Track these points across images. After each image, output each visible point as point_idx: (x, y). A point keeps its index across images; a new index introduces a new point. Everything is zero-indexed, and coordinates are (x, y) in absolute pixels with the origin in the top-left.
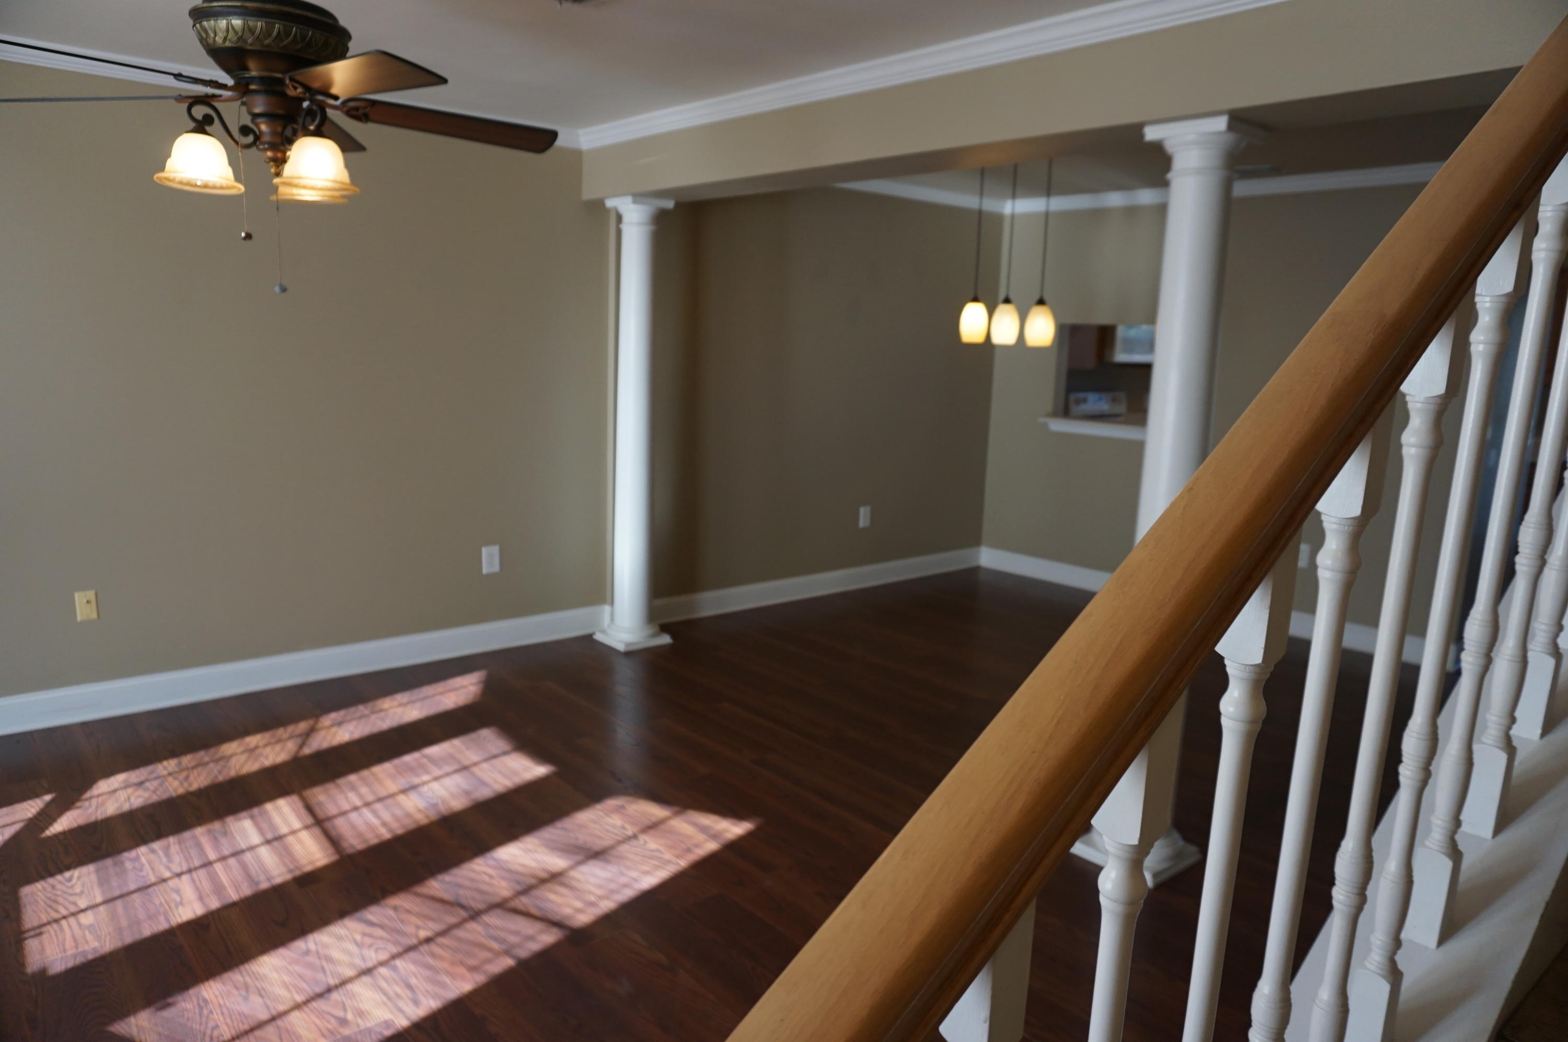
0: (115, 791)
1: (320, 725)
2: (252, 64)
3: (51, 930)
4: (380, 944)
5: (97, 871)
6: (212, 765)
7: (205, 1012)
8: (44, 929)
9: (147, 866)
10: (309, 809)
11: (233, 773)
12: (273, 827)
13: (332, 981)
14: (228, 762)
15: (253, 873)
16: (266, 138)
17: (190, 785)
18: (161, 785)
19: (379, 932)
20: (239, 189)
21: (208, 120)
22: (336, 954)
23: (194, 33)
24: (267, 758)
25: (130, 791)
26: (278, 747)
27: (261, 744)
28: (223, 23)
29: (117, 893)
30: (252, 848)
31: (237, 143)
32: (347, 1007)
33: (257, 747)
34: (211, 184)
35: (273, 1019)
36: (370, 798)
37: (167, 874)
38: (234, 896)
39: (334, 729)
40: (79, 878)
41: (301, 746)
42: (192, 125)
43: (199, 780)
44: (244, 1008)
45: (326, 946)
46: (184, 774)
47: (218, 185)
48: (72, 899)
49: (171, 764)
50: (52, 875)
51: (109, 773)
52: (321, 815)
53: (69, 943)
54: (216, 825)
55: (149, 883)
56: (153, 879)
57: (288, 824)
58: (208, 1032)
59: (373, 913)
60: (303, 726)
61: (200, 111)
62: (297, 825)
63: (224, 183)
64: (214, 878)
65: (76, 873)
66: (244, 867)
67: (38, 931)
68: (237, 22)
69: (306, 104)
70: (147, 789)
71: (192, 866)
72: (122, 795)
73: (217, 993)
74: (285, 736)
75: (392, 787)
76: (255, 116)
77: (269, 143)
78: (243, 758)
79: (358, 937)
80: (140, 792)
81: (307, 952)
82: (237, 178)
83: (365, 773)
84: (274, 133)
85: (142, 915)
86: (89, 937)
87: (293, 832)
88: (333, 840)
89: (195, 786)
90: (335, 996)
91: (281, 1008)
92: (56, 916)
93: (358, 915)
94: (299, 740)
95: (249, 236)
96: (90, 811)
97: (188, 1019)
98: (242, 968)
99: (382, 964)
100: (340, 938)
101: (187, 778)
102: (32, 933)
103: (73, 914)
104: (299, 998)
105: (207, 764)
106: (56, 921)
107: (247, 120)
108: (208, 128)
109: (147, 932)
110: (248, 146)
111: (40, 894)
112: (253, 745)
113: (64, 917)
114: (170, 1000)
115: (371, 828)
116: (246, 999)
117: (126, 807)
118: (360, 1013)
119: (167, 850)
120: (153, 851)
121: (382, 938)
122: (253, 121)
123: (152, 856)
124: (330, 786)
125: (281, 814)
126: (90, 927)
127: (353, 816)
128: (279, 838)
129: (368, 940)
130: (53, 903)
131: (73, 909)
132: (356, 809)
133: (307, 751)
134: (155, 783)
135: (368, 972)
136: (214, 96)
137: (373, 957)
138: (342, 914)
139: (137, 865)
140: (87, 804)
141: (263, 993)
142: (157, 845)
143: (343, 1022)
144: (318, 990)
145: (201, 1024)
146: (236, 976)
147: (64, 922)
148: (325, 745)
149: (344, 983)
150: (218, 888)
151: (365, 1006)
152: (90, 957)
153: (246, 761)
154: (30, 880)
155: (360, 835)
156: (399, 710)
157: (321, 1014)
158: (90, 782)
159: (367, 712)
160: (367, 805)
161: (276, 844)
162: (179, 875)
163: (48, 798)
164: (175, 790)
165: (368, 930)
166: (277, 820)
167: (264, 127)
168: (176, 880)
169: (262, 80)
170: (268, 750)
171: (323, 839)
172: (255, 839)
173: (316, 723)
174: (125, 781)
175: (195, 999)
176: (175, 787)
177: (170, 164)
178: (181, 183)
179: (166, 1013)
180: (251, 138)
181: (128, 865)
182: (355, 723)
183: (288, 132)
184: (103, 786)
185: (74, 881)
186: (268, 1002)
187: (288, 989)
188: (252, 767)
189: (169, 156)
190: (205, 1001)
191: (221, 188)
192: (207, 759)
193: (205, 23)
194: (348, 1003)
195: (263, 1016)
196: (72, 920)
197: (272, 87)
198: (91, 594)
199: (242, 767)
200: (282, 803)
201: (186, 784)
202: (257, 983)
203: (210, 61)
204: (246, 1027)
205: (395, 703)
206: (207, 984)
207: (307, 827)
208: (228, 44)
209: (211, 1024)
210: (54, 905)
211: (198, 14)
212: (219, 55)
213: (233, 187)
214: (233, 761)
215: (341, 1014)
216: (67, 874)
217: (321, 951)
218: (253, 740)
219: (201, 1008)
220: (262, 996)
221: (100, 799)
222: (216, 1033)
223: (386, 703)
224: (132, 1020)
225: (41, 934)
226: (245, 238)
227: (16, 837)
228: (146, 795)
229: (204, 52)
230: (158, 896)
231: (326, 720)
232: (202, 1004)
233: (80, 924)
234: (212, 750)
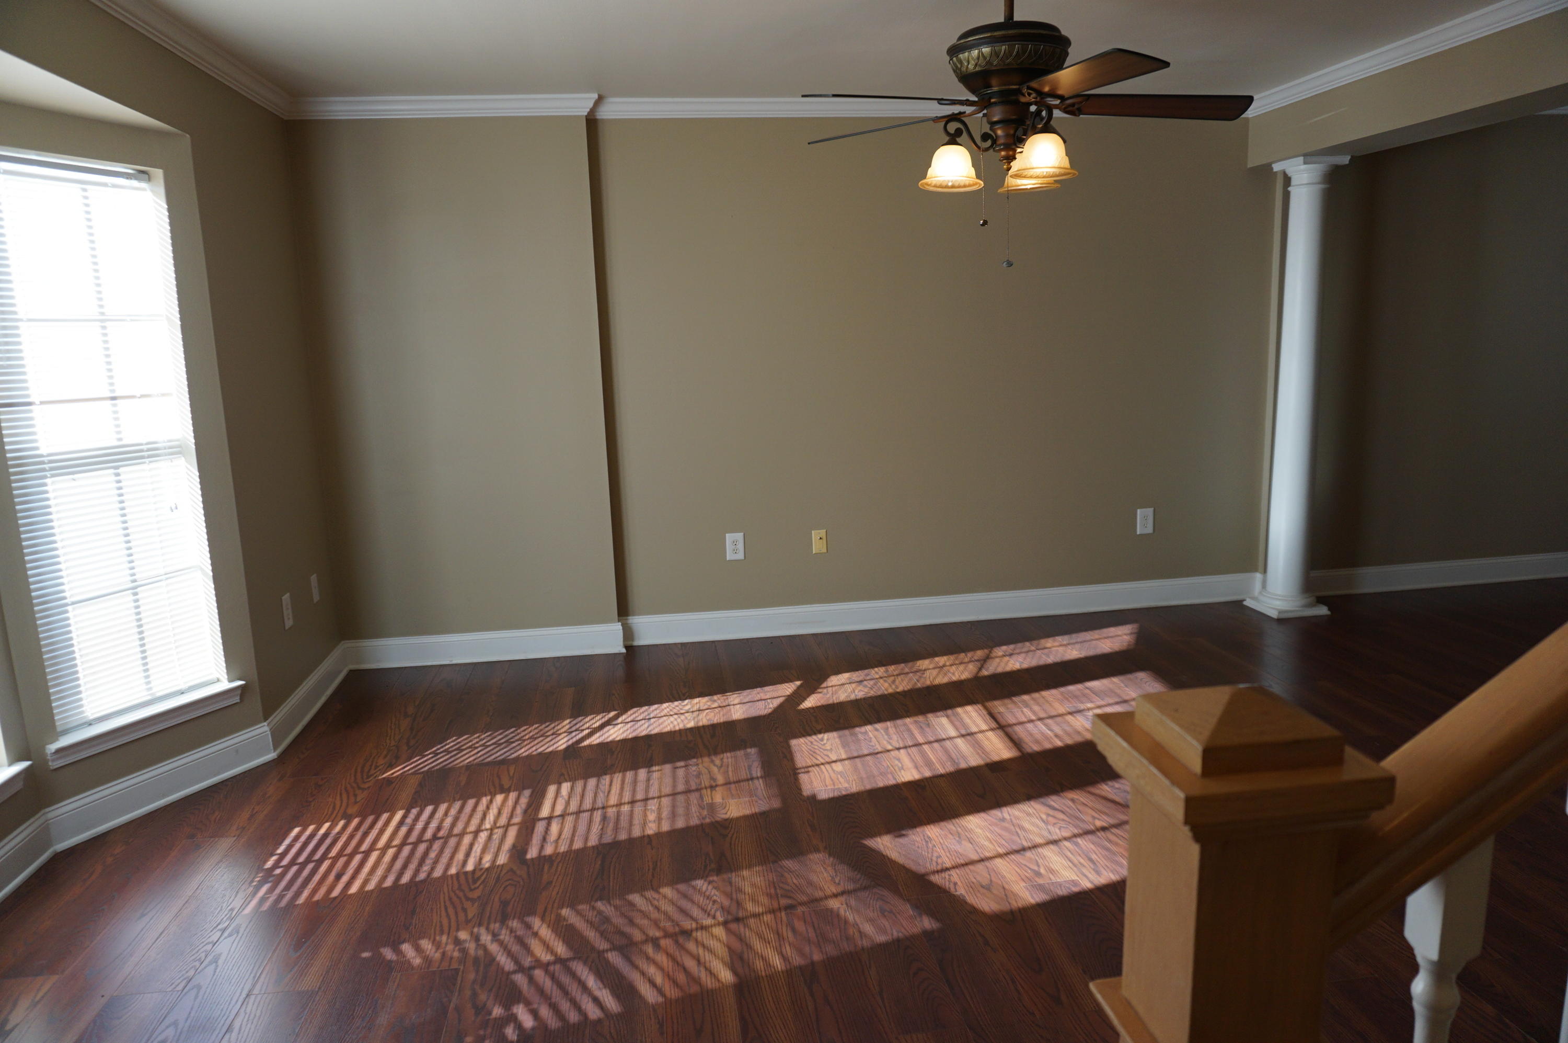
0: (843, 684)
1: (993, 655)
2: (994, 81)
3: (815, 770)
4: (1063, 824)
5: (840, 737)
6: (911, 675)
7: (930, 845)
8: (810, 769)
9: (874, 739)
10: (992, 716)
11: (928, 683)
12: (964, 725)
13: (1026, 844)
14: (924, 674)
15: (954, 756)
16: (1001, 141)
17: (897, 687)
18: (875, 684)
19: (1061, 816)
20: (980, 185)
21: (959, 133)
22: (1027, 825)
23: (950, 66)
24: (953, 674)
25: (854, 685)
26: (961, 667)
27: (948, 664)
28: (975, 53)
29: (855, 754)
30: (950, 738)
31: (979, 147)
32: (1040, 864)
33: (944, 666)
34: (957, 184)
35: (982, 860)
36: (1042, 715)
37: (890, 747)
38: (941, 771)
39: (1007, 658)
40: (827, 740)
41: (980, 669)
42: (947, 139)
43: (903, 685)
44: (958, 847)
45: (1018, 818)
46: (892, 678)
47: (962, 184)
48: (825, 752)
49: (880, 671)
50: (810, 735)
51: (838, 672)
52: (1003, 723)
53: (828, 781)
54: (920, 718)
55: (876, 751)
56: (880, 749)
57: (977, 726)
58: (934, 859)
59: (1054, 800)
60: (980, 654)
61: (953, 127)
62: (984, 727)
63: (967, 181)
64: (924, 755)
65: (826, 736)
66: (946, 751)
67: (806, 770)
68: (986, 50)
69: (1033, 108)
70: (865, 686)
71: (907, 745)
72: (849, 688)
73: (937, 834)
74: (966, 660)
75: (1062, 710)
76: (993, 124)
77: (1003, 144)
78: (935, 672)
79: (1044, 817)
80: (860, 688)
81: (1003, 820)
82: (978, 176)
83: (1036, 695)
84: (1008, 135)
85: (875, 772)
86: (841, 780)
87: (982, 732)
88: (1015, 742)
89: (900, 689)
90: (1028, 854)
91: (988, 854)
92: (818, 762)
93: (1042, 800)
94: (978, 664)
95: (985, 223)
96: (828, 696)
97: (918, 847)
98: (954, 821)
99: (1066, 839)
100: (1029, 814)
101: (894, 682)
102: (803, 770)
103: (829, 763)
104: (1001, 851)
105: (907, 673)
106: (817, 765)
107: (986, 128)
108: (958, 140)
109: (881, 784)
110: (987, 150)
111: (803, 746)
112: (941, 664)
113: (822, 764)
114: (904, 832)
115: (1047, 738)
116: (959, 843)
117: (853, 697)
118: (1052, 871)
119: (886, 730)
120: (877, 730)
121: (1063, 820)
122: (991, 129)
123: (876, 733)
124: (1007, 701)
125: (970, 717)
126: (840, 773)
127: (1030, 726)
128: (971, 734)
129: (1050, 819)
130: (813, 753)
131: (828, 760)
132: (1031, 721)
133: (985, 673)
134: (872, 682)
135: (1055, 842)
136: (960, 113)
137: (1057, 833)
138: (1029, 798)
139: (867, 738)
140: (825, 690)
141: (972, 841)
142: (878, 726)
143: (1038, 874)
144: (1015, 848)
145: (928, 853)
146: (949, 825)
147: (822, 767)
148: (1000, 670)
149: (1035, 846)
150: (929, 763)
151: (1055, 867)
152: (844, 793)
153: (937, 675)
154: (796, 737)
155: (1037, 742)
156: (1061, 649)
157: (1019, 865)
158: (825, 677)
159: (1033, 648)
160: (1040, 719)
161: (968, 737)
162: (898, 749)
163: (798, 683)
164: (886, 690)
165: (1051, 812)
166: (967, 720)
167: (999, 132)
168: (897, 752)
169: (1001, 93)
170: (954, 668)
171: (1006, 739)
172: (952, 732)
173: (990, 652)
174: (849, 678)
175: (921, 835)
176: (885, 688)
177: (931, 172)
178: (935, 186)
179: (901, 840)
180: (989, 143)
181: (860, 736)
182: (1023, 655)
183: (1020, 133)
184: (834, 680)
185: (825, 741)
186: (977, 848)
187: (991, 842)
188: (941, 680)
189: (930, 166)
190: (929, 838)
191: (965, 186)
192: (907, 670)
193: (961, 56)
194: (1040, 861)
195: (975, 857)
196: (828, 766)
197: (1009, 98)
198: (823, 533)
199: (935, 678)
200: (969, 708)
201: (894, 687)
202: (966, 834)
203: (961, 86)
204: (962, 862)
205: (1056, 644)
206: (928, 826)
207: (992, 730)
208: (978, 69)
209: (935, 854)
210: (814, 755)
211: (954, 51)
212: (966, 79)
213: (976, 184)
214: (927, 673)
215: (1036, 868)
216: (820, 736)
217: (1014, 821)
218: (941, 660)
219: (927, 842)
220: (971, 844)
221: (834, 689)
222: (940, 861)
223: (1049, 643)
224: (878, 839)
225: (808, 772)
226: (982, 225)
227: (781, 706)
228: (866, 690)
229: (956, 79)
230: (885, 759)
231: (999, 651)
232: (927, 839)
233: (834, 771)
234: (910, 664)
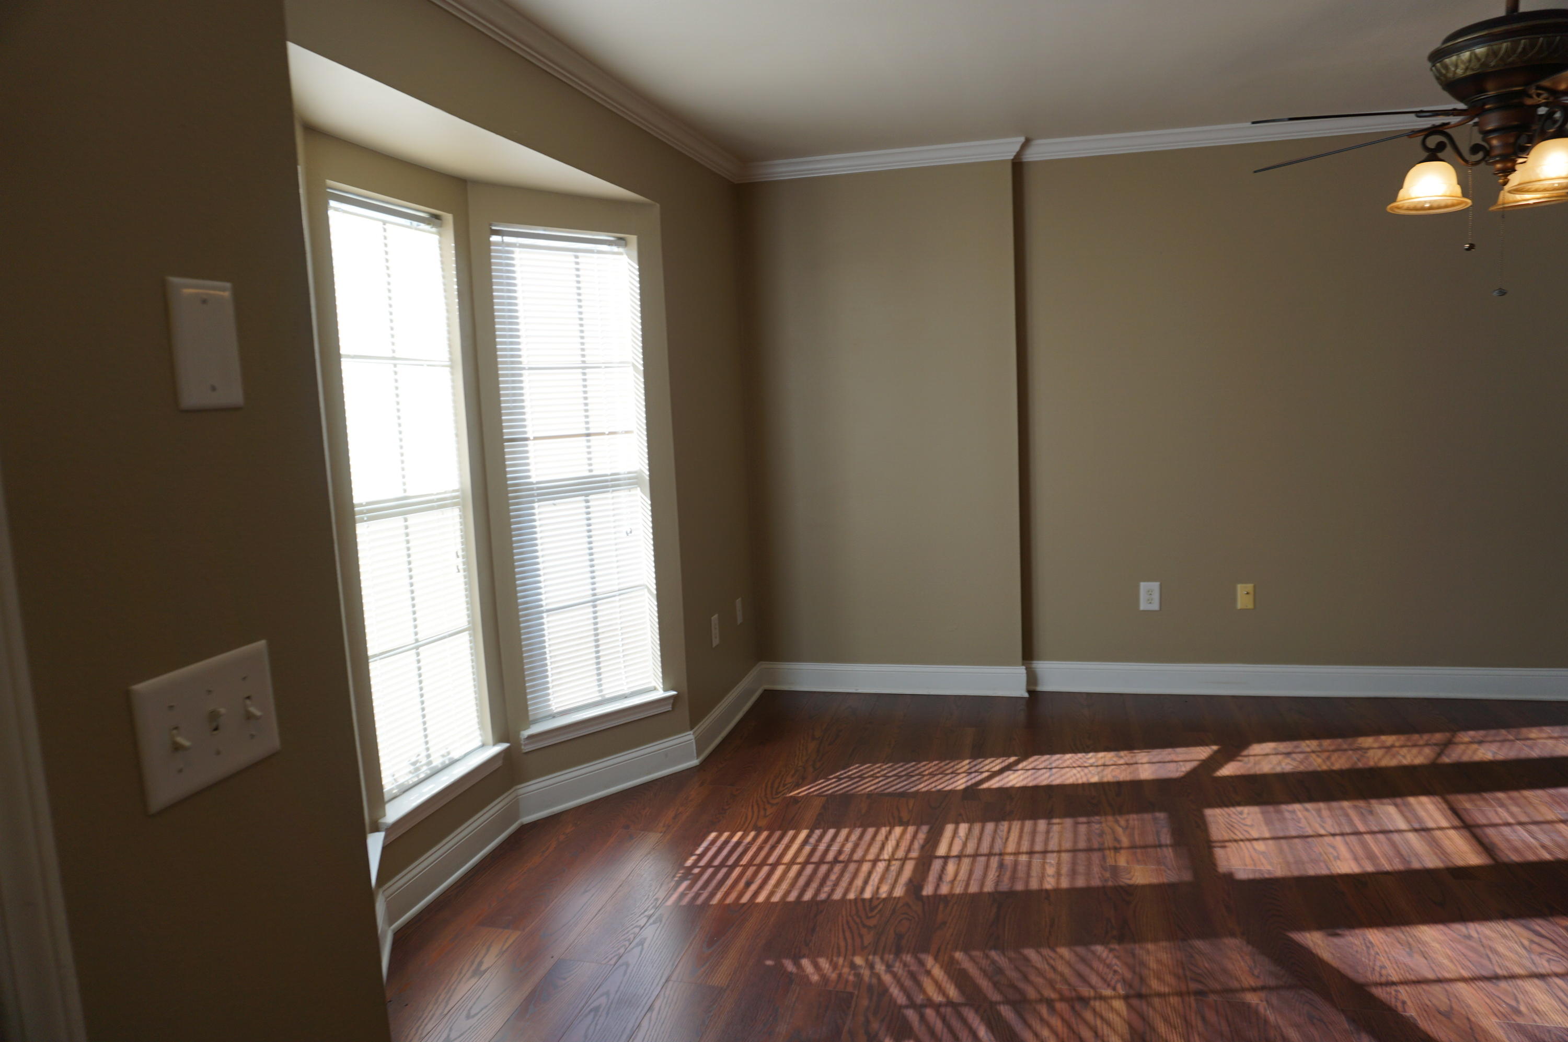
0: (1267, 755)
1: (1457, 740)
2: (1490, 85)
3: (1233, 846)
4: (1552, 956)
5: (1263, 813)
6: (1350, 752)
7: (1372, 952)
8: (1227, 844)
9: (1303, 820)
10: (1455, 812)
11: (1372, 764)
12: (1418, 819)
13: (1500, 972)
14: (1365, 753)
15: (1404, 852)
16: (1497, 152)
17: (1333, 764)
18: (1306, 758)
19: (1551, 946)
20: (1467, 203)
21: (1441, 147)
22: (1501, 949)
23: (1431, 74)
24: (1404, 757)
25: (1280, 757)
26: (1415, 751)
27: (1397, 744)
28: (1466, 55)
29: (1281, 834)
30: (1399, 831)
31: (1466, 161)
32: (1519, 999)
33: (1393, 746)
34: (1435, 205)
35: (1439, 981)
36: (1524, 819)
37: (1322, 832)
38: (1388, 867)
39: (1475, 746)
40: (1248, 814)
41: (1439, 755)
42: (1426, 154)
43: (1340, 762)
44: (1407, 960)
45: (1487, 938)
46: (1327, 754)
47: (1443, 204)
48: (1246, 828)
49: (1313, 744)
50: (1227, 806)
51: (1261, 740)
52: (1469, 821)
53: (1248, 861)
54: (1361, 803)
55: (1307, 834)
56: (1310, 833)
57: (1435, 821)
58: (1377, 969)
59: (1539, 925)
60: (1438, 737)
61: (1432, 141)
62: (1444, 823)
63: (1449, 200)
64: (1364, 845)
65: (1246, 810)
66: (1394, 845)
67: (1223, 844)
68: (1480, 50)
69: (1542, 111)
70: (1294, 759)
71: (1344, 831)
72: (1275, 759)
73: (1381, 940)
74: (1421, 742)
75: (1550, 816)
76: (1486, 133)
77: (1499, 155)
78: (1380, 753)
79: (1526, 943)
80: (1288, 760)
81: (1469, 937)
82: (1465, 194)
83: (1515, 794)
84: (1505, 145)
85: (1305, 858)
86: (1264, 861)
87: (1441, 829)
88: (1485, 847)
89: (1337, 766)
90: (1503, 984)
91: (1447, 975)
92: (1235, 837)
93: (1523, 922)
94: (1437, 749)
95: (1472, 247)
96: (1249, 765)
97: (1357, 952)
98: (1403, 928)
99: (1557, 975)
100: (1504, 936)
101: (1329, 758)
102: (1219, 844)
103: (1249, 840)
104: (1465, 974)
105: (1345, 750)
106: (1236, 841)
107: (1478, 139)
108: (1440, 155)
109: (1311, 872)
110: (1477, 163)
111: (1220, 817)
112: (1389, 743)
113: (1242, 840)
114: (1339, 931)
115: (1529, 847)
116: (1410, 955)
117: (1278, 770)
118: (1537, 1012)
119: (1319, 811)
120: (1307, 810)
121: (1554, 951)
122: (1484, 140)
123: (1306, 813)
124: (1475, 797)
125: (1426, 811)
126: (1263, 853)
127: (1506, 830)
128: (1427, 830)
129: (1534, 947)
130: (1231, 827)
131: (1248, 836)
132: (1508, 824)
133: (1446, 760)
134: (1302, 756)
135: (1541, 976)
136: (1444, 124)
137: (1544, 966)
138: (1504, 916)
139: (1294, 817)
140: (1246, 759)
141: (1426, 956)
142: (1308, 806)
143: (1518, 1012)
144: (1485, 973)
145: (1369, 960)
146: (1398, 933)
147: (1241, 843)
148: (1465, 758)
149: (1513, 977)
150: (1371, 857)
151: (1542, 1007)
152: (1267, 876)
153: (1383, 756)
154: (1210, 806)
155: (1516, 850)
156: (1550, 743)
157: (1490, 995)
158: (1246, 744)
159: (1511, 737)
160: (1521, 824)
161: (1423, 833)
162: (1334, 835)
163: (1215, 748)
164: (1319, 766)
165: (1536, 939)
166: (1422, 813)
167: (1495, 142)
168: (1331, 838)
169: (1497, 97)
170: (1405, 750)
171: (1474, 841)
172: (1402, 825)
173: (1453, 736)
174: (1275, 749)
175: (1361, 938)
176: (1318, 763)
177: (1402, 194)
178: (1408, 209)
179: (1336, 940)
180: (1480, 155)
181: (1287, 815)
182: (1498, 744)
183: (1522, 140)
184: (1257, 749)
185: (1245, 816)
186: (1433, 965)
187: (1452, 961)
188: (1389, 762)
189: (1401, 187)
190: (1371, 943)
191: (1446, 206)
192: (1345, 746)
193: (1447, 61)
194: (1520, 996)
195: (1430, 975)
196: (1248, 843)
197: (1505, 102)
198: (1250, 587)
199: (1380, 759)
200: (1424, 799)
201: (1328, 763)
202: (1419, 946)
203: (1446, 95)
204: (1413, 978)
205: (1544, 735)
206: (1371, 930)
207: (1454, 828)
208: (1469, 73)
209: (1378, 964)
210: (1232, 828)
211: (1437, 56)
212: (1453, 87)
213: (1461, 203)
214: (1371, 753)
215: (1514, 1003)
216: (1239, 809)
217: (1484, 941)
218: (1389, 740)
219: (1368, 947)
220: (1426, 959)
221: (1257, 758)
222: (1384, 972)
223: (1534, 733)
224: (1308, 935)
225: (1224, 847)
226: (1467, 250)
227: (1194, 771)
228: (1295, 764)
229: (1439, 88)
230: (1318, 846)
231: (1465, 736)
232: (1368, 944)
233: (1254, 849)
234: (1350, 740)
